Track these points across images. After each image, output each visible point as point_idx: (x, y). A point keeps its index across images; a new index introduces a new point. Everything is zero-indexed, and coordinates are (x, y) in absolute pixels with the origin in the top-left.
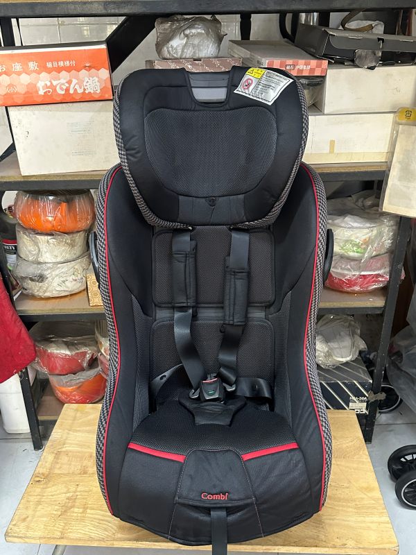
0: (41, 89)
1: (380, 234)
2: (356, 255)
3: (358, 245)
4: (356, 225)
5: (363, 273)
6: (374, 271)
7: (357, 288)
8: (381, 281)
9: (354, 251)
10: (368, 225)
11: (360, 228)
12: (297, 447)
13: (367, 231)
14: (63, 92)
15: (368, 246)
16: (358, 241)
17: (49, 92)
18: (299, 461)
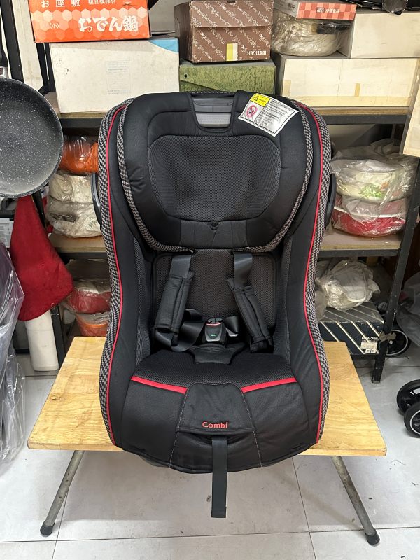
0: (82, 26)
1: (399, 179)
2: (375, 199)
3: (377, 190)
4: (376, 168)
5: (381, 216)
6: (392, 214)
7: (374, 232)
8: (398, 225)
9: (373, 195)
10: (388, 169)
11: (380, 172)
12: (295, 381)
13: (387, 174)
14: (103, 30)
15: (387, 190)
16: (377, 185)
17: (90, 29)
18: (297, 394)
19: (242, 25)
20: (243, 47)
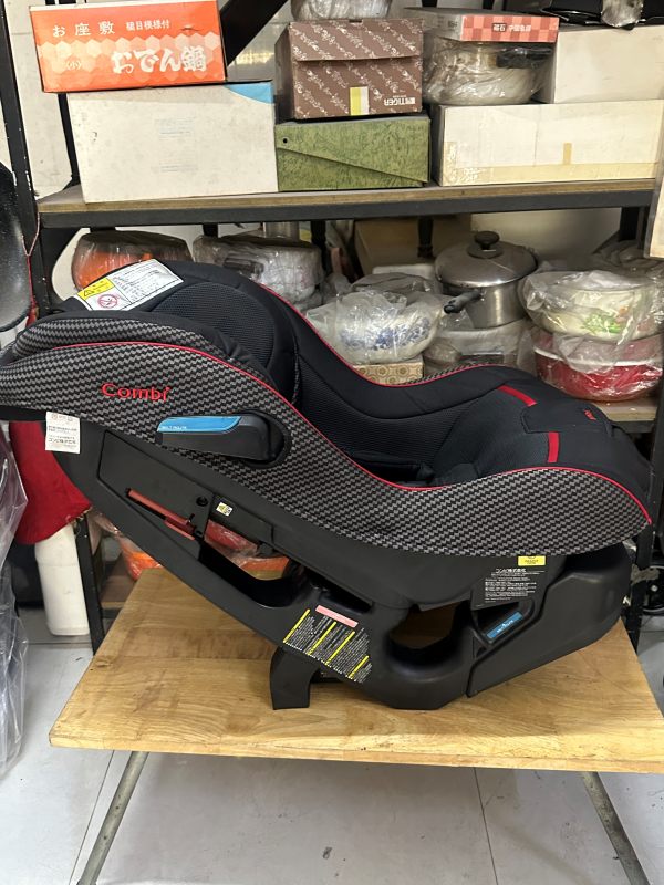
0: (117, 63)
1: (647, 301)
2: (609, 336)
4: (606, 284)
5: (619, 364)
6: (638, 360)
7: (610, 391)
8: (648, 379)
9: (605, 330)
10: (627, 284)
11: (613, 289)
13: (626, 294)
14: (150, 70)
15: (627, 318)
16: (610, 311)
17: (129, 68)
19: (373, 56)
20: (377, 93)
